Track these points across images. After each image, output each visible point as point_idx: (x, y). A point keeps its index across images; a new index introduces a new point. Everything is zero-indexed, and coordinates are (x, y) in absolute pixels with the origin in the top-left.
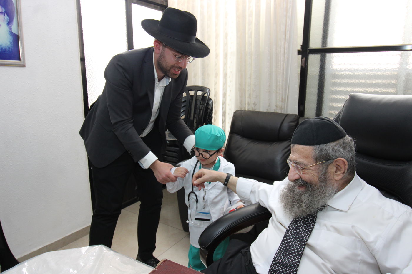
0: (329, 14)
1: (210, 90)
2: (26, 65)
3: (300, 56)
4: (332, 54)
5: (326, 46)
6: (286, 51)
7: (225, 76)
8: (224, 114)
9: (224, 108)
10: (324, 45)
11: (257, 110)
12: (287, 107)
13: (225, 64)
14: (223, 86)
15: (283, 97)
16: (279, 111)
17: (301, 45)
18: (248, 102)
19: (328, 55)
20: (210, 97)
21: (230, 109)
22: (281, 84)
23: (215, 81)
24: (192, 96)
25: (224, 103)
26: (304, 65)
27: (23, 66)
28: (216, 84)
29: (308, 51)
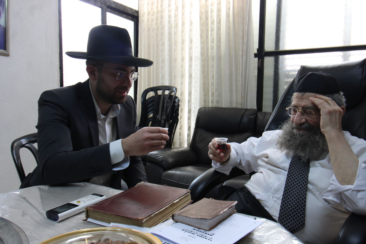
0: (280, 22)
1: (176, 89)
2: (10, 54)
3: (257, 59)
4: (284, 56)
5: (278, 49)
6: (244, 53)
7: (190, 76)
8: (190, 111)
9: (189, 106)
10: (277, 48)
11: (220, 106)
12: (246, 103)
13: (190, 66)
14: (189, 86)
15: (243, 94)
16: (239, 107)
17: (257, 49)
18: (212, 100)
19: (281, 57)
20: (176, 95)
21: (195, 108)
22: (240, 82)
23: (181, 82)
24: (160, 96)
25: (190, 101)
26: (260, 66)
27: (8, 55)
28: (182, 84)
29: (264, 54)
